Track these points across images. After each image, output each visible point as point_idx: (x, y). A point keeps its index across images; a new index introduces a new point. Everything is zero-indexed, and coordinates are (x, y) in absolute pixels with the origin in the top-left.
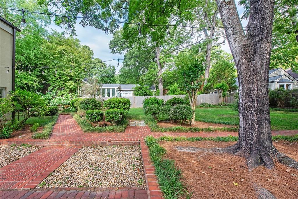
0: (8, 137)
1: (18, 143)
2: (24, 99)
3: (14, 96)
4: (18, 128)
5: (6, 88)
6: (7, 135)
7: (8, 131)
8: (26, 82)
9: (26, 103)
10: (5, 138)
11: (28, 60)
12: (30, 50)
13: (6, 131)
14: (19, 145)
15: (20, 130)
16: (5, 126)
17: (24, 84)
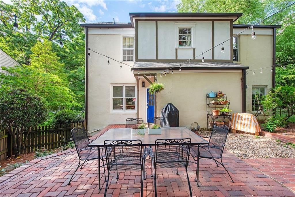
0: (272, 131)
1: (283, 140)
2: (287, 94)
3: (276, 93)
4: (282, 124)
5: (267, 86)
6: (271, 129)
7: (271, 126)
8: (285, 76)
9: (289, 100)
10: (269, 132)
11: (287, 54)
12: (290, 42)
13: (269, 125)
14: (284, 142)
15: (283, 127)
16: (268, 120)
17: (283, 79)
